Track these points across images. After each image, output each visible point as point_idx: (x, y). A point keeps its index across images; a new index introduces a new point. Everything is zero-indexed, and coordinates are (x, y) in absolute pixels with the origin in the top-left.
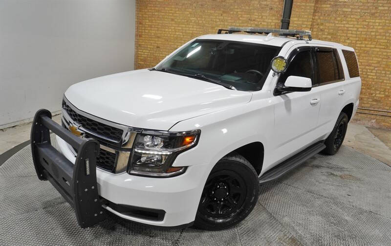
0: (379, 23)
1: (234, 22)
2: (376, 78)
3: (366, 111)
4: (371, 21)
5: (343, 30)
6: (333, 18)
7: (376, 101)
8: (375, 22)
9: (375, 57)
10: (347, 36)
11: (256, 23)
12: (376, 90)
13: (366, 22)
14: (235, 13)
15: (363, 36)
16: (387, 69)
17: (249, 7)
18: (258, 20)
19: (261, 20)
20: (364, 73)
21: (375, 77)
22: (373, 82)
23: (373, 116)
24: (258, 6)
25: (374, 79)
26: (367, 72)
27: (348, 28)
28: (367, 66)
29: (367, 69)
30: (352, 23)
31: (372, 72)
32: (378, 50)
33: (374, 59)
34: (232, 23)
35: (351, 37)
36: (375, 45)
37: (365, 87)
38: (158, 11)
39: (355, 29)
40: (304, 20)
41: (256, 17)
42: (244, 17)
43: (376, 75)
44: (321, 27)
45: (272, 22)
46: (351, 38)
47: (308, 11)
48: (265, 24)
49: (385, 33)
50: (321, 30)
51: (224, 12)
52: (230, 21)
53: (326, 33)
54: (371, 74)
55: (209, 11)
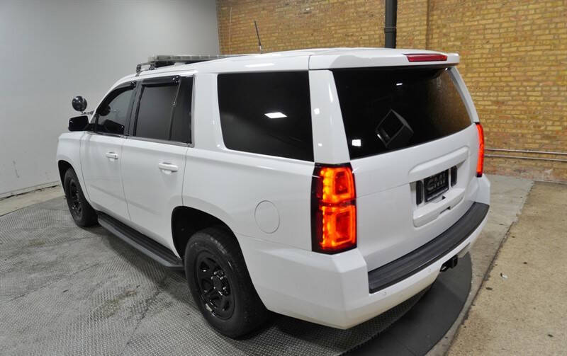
0: (535, 9)
1: (328, 42)
2: (544, 100)
3: (534, 155)
4: (521, 7)
5: (477, 30)
6: (460, 15)
7: (548, 137)
8: (528, 10)
9: (536, 65)
10: (484, 38)
11: (355, 38)
12: (545, 119)
13: (513, 11)
14: (327, 29)
15: (510, 35)
16: (560, 83)
17: (344, 19)
18: (357, 34)
19: (361, 34)
20: (521, 94)
21: (541, 98)
22: (540, 105)
23: (546, 164)
24: (355, 14)
25: (539, 102)
26: (526, 91)
27: (485, 25)
28: (524, 81)
29: (525, 87)
30: (490, 16)
31: (535, 91)
32: (540, 53)
33: (535, 68)
34: (325, 43)
35: (492, 38)
36: (534, 46)
37: (525, 117)
38: (244, 42)
39: (497, 25)
40: (415, 24)
41: (355, 30)
42: (339, 33)
43: (542, 95)
44: (444, 31)
45: (376, 34)
46: (491, 41)
47: (419, 10)
48: (367, 37)
49: (548, 24)
50: (445, 35)
51: (314, 31)
52: (323, 41)
53: (452, 39)
54: (534, 94)
55: (298, 32)
